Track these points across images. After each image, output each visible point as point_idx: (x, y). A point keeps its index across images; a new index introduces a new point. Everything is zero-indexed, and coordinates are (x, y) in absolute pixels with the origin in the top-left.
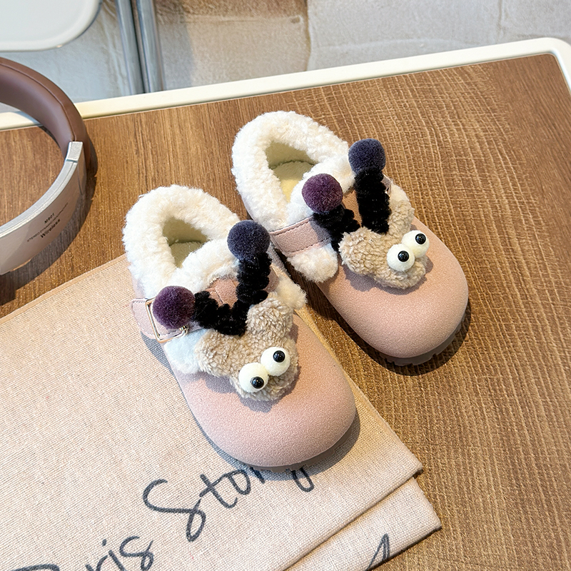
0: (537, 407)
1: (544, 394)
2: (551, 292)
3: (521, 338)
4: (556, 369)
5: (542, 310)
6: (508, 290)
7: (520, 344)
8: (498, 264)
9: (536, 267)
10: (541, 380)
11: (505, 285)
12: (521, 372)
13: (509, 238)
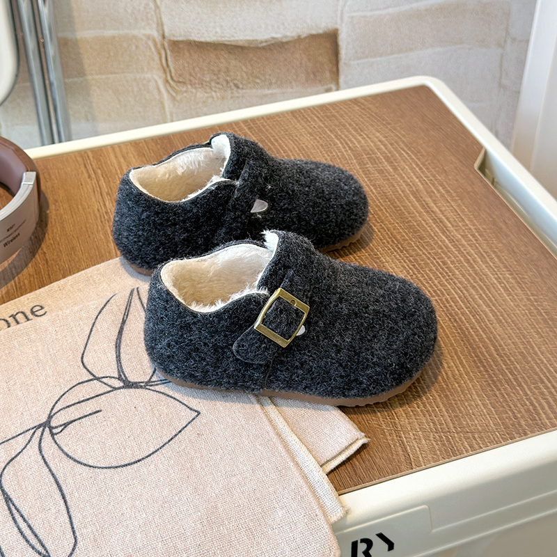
0: (486, 314)
1: (489, 305)
2: (474, 236)
3: (457, 269)
4: (494, 287)
5: (469, 248)
6: (436, 238)
7: (458, 273)
8: (423, 222)
9: (455, 221)
10: (483, 295)
11: (433, 235)
12: (465, 292)
13: (427, 204)
